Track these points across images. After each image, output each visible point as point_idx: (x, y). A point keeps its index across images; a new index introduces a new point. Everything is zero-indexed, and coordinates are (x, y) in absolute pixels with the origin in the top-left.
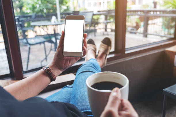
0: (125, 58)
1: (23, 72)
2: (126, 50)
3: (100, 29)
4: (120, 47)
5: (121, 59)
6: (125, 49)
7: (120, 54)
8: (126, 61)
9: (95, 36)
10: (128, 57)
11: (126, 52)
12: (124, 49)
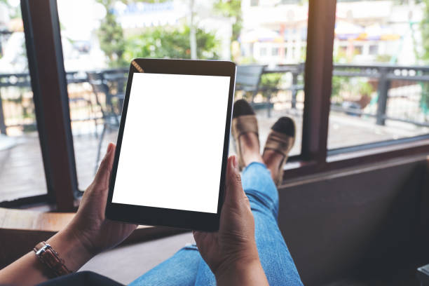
0: (325, 173)
2: (329, 153)
3: (280, 102)
4: (314, 146)
6: (326, 150)
7: (313, 162)
11: (330, 159)
12: (324, 151)
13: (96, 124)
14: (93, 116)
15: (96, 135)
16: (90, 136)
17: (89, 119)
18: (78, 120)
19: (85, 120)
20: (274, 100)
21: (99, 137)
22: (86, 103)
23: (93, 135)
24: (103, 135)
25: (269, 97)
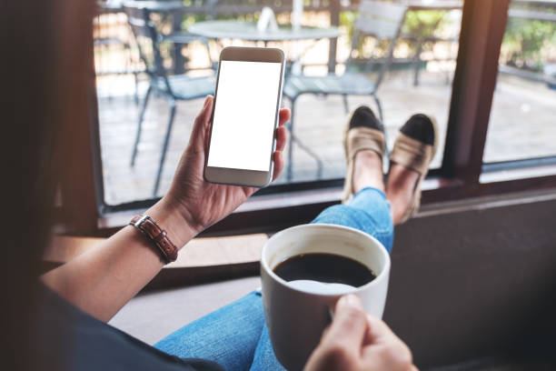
0: (476, 200)
1: (101, 208)
2: (485, 168)
3: (437, 60)
4: (463, 156)
5: (461, 202)
6: (481, 163)
7: (459, 182)
8: (476, 212)
9: (416, 83)
10: (487, 198)
11: (485, 178)
12: (477, 165)
13: (137, 81)
14: (132, 68)
15: (137, 100)
16: (127, 100)
17: (126, 73)
18: (107, 74)
19: (119, 74)
20: (425, 56)
21: (142, 102)
22: (123, 47)
23: (132, 98)
24: (147, 99)
25: (420, 51)
